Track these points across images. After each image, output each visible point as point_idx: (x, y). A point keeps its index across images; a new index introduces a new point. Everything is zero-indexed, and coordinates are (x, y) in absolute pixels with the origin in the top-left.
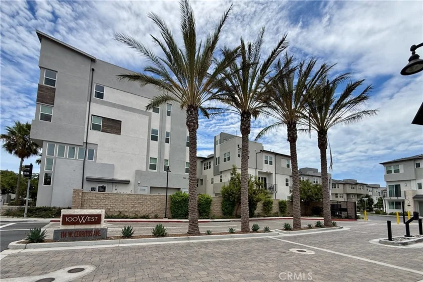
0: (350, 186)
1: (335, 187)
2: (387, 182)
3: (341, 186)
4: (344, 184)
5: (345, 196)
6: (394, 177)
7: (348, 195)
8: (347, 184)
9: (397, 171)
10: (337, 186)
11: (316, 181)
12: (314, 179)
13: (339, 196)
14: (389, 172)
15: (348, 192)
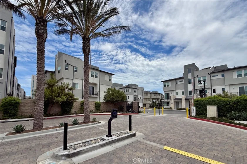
0: (154, 94)
1: (146, 95)
2: (164, 91)
3: (149, 95)
4: (151, 93)
5: (151, 100)
6: (167, 89)
7: (153, 99)
8: (152, 93)
9: (168, 86)
10: (147, 94)
11: (135, 91)
12: (135, 90)
13: (148, 100)
14: (165, 86)
15: (152, 98)
